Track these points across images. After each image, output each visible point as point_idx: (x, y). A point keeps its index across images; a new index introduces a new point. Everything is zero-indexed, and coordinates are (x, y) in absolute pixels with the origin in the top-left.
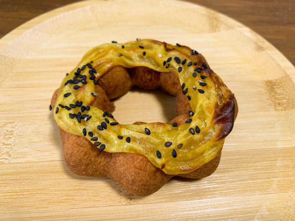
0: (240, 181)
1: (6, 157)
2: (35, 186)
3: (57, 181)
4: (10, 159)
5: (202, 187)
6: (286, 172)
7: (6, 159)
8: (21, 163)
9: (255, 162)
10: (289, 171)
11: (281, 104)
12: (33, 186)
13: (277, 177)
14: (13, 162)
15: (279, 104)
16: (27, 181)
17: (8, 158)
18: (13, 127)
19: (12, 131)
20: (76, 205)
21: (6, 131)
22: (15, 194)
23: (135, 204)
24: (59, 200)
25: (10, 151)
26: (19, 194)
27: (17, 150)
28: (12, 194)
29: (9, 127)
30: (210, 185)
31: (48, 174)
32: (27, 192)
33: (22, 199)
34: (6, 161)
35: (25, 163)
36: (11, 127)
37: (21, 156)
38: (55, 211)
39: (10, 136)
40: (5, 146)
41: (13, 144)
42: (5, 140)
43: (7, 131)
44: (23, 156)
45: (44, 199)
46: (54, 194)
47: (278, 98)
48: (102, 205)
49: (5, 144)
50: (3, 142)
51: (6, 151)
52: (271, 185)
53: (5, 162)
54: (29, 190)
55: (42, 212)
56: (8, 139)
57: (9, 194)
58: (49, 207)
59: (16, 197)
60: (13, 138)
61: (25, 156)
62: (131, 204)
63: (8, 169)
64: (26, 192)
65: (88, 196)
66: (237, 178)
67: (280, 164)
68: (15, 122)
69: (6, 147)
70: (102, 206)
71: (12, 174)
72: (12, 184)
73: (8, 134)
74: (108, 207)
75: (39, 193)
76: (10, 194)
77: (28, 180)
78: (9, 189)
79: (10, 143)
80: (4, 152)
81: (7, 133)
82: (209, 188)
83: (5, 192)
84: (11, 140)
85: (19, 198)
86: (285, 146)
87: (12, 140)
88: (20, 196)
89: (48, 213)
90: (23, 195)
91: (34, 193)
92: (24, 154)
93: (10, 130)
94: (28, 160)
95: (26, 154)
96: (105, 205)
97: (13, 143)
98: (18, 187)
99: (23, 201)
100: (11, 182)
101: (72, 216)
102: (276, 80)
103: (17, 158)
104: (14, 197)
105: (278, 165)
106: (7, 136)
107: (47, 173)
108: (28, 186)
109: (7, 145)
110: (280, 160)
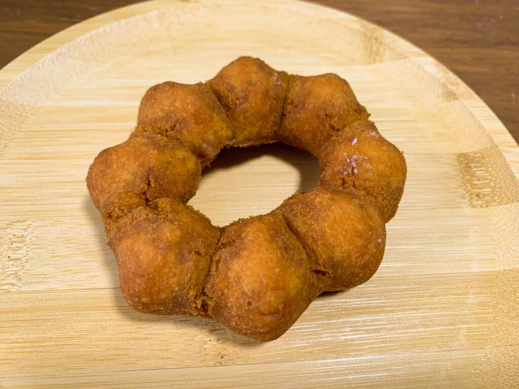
0: (404, 328)
1: (14, 281)
2: (63, 332)
3: (100, 323)
4: (19, 285)
5: (342, 338)
6: (484, 314)
7: (13, 285)
8: (37, 292)
9: (432, 296)
10: (488, 313)
11: (481, 196)
12: (59, 332)
13: (467, 323)
14: (25, 290)
15: (478, 196)
16: (49, 324)
17: (16, 284)
18: (25, 230)
19: (22, 235)
20: (130, 365)
21: (12, 236)
22: (29, 345)
23: (230, 364)
24: (103, 356)
25: (19, 270)
26: (35, 344)
27: (32, 270)
28: (25, 345)
29: (17, 230)
30: (355, 334)
31: (84, 312)
32: (50, 341)
33: (41, 354)
34: (14, 289)
35: (45, 292)
36: (21, 229)
37: (39, 280)
38: (96, 374)
39: (19, 245)
40: (11, 263)
41: (24, 259)
42: (10, 252)
43: (14, 235)
44: (41, 280)
45: (77, 353)
46: (94, 345)
47: (476, 185)
48: (173, 365)
49: (11, 258)
50: (8, 256)
51: (13, 271)
52: (456, 336)
53: (12, 290)
54: (52, 338)
55: (75, 375)
56: (17, 250)
57: (19, 344)
58: (86, 367)
59: (30, 350)
60: (24, 248)
61: (44, 280)
62: (223, 364)
63: (16, 302)
64: (48, 341)
65: (151, 350)
66: (400, 323)
67: (473, 301)
68: (27, 220)
69: (13, 264)
70: (174, 367)
71: (24, 311)
72: (23, 328)
73: (15, 242)
74: (184, 369)
75: (70, 343)
76: (21, 345)
77: (51, 322)
78: (19, 336)
79: (19, 256)
80: (9, 273)
81: (14, 240)
82: (352, 340)
83: (12, 341)
84: (21, 252)
85: (35, 352)
86: (483, 270)
87: (23, 252)
88: (38, 349)
89: (84, 378)
90: (43, 346)
91: (61, 344)
92: (43, 276)
93: (20, 234)
94: (51, 287)
95: (48, 276)
96: (180, 366)
97: (24, 256)
98: (34, 333)
99: (43, 356)
100: (22, 325)
101: (125, 384)
102: (476, 153)
103: (31, 283)
104: (27, 350)
105: (470, 301)
106: (15, 245)
107: (83, 310)
108: (51, 332)
109: (15, 261)
110: (474, 294)
